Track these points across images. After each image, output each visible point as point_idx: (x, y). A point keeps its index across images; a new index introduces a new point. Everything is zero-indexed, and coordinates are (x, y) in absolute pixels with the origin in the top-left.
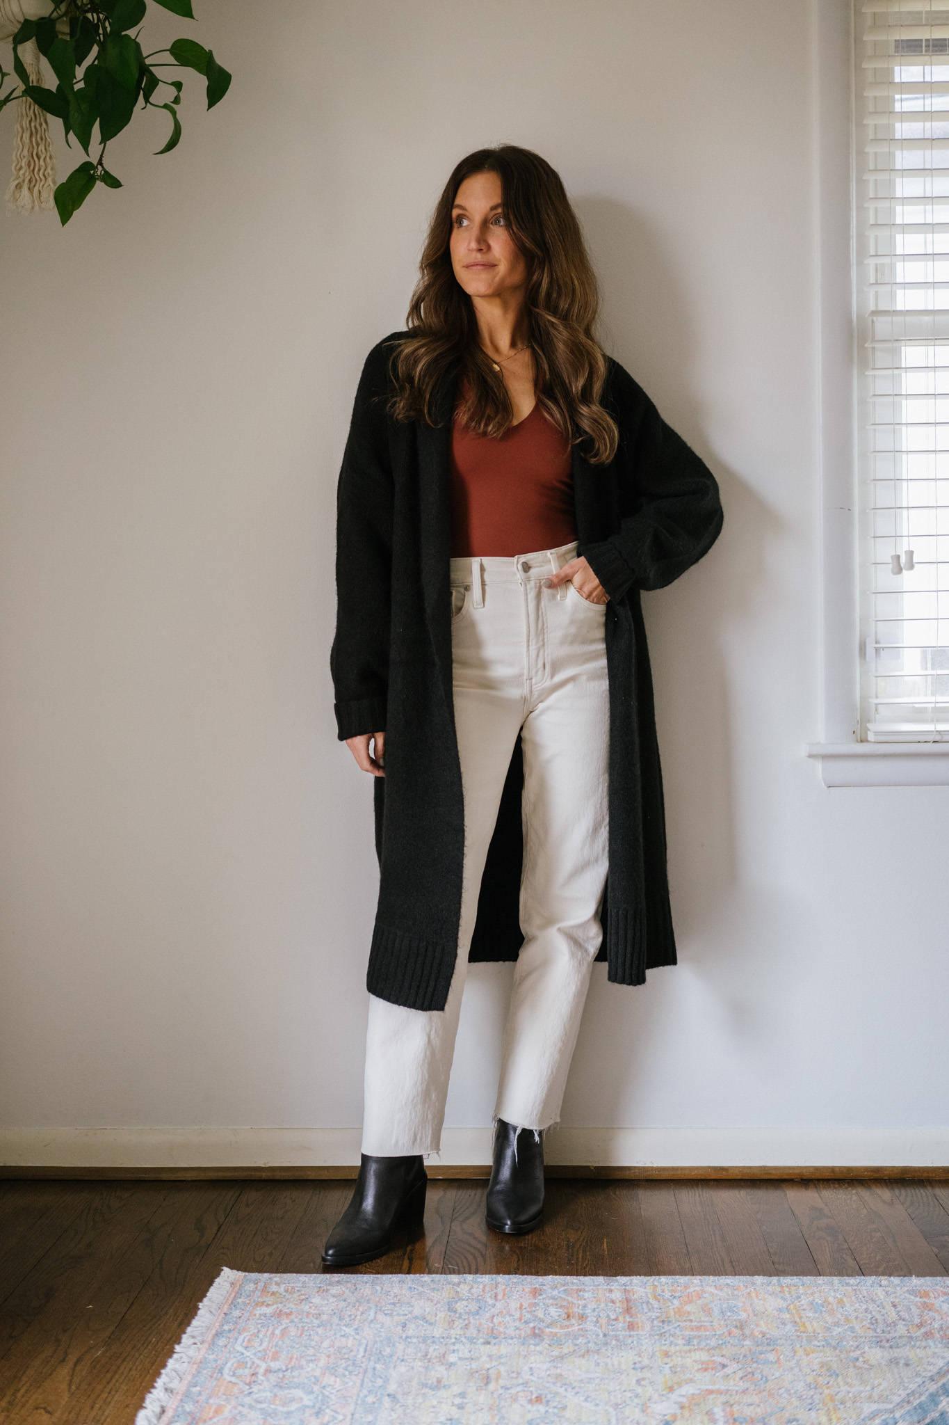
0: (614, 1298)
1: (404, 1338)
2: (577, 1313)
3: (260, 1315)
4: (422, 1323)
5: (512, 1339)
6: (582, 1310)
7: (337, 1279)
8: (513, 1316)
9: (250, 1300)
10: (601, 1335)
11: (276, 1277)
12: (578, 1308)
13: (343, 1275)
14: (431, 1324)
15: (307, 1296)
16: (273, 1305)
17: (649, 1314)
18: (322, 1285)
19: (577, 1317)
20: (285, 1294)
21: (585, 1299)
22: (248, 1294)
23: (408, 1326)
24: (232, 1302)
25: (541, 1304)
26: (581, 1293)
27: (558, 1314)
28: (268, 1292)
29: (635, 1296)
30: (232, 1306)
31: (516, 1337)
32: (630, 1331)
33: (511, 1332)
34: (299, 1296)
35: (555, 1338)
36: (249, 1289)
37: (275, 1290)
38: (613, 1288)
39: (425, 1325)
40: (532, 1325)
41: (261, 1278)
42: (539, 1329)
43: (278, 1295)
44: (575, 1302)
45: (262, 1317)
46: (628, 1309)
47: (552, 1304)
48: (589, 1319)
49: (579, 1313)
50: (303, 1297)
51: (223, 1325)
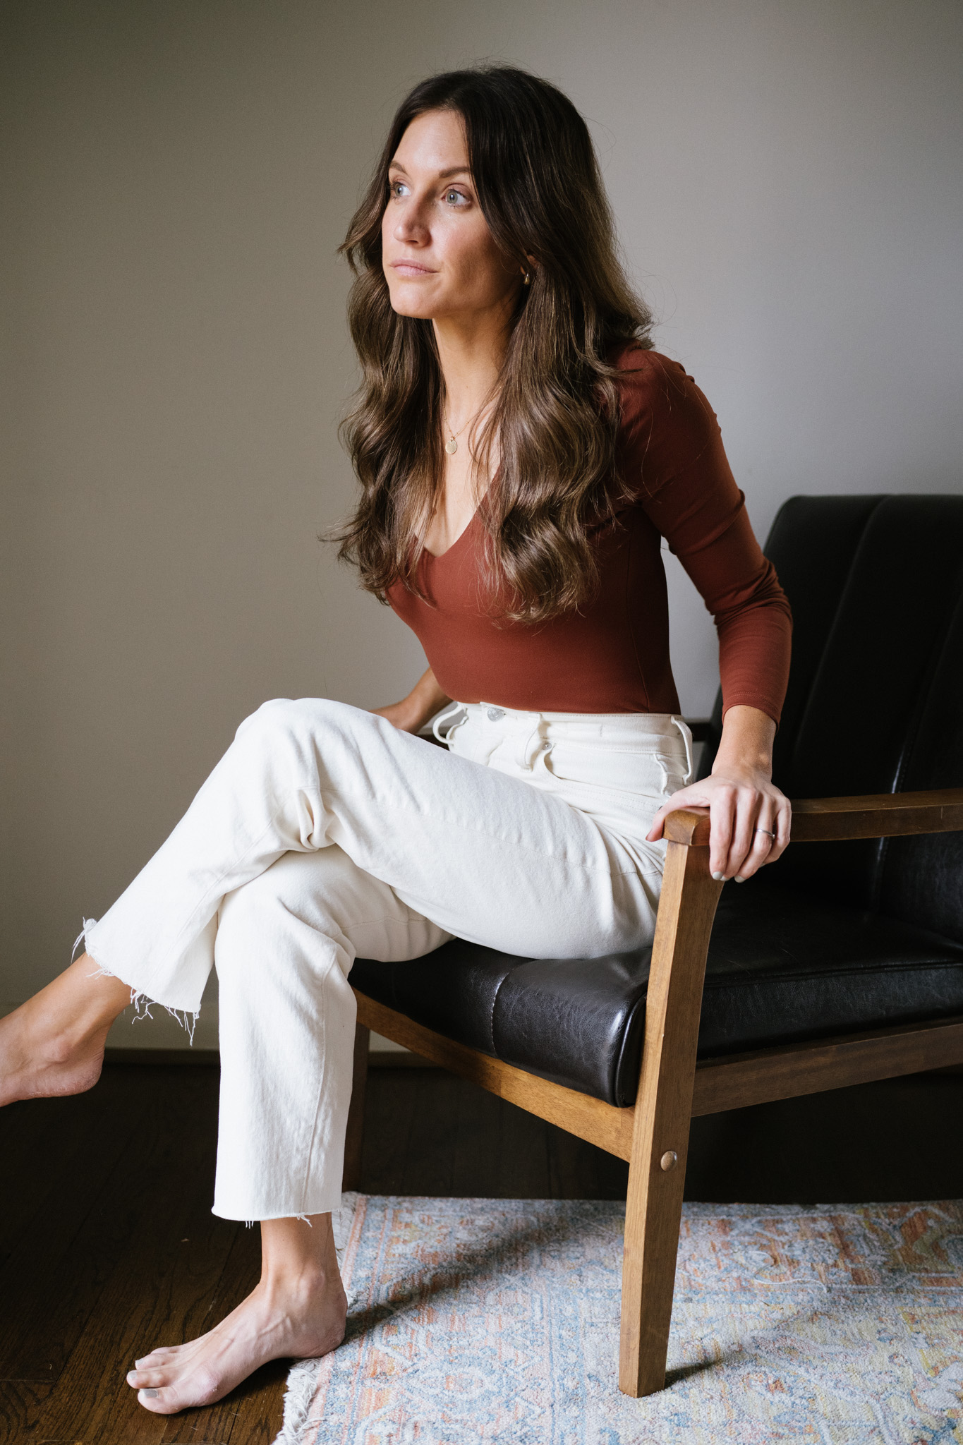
0: (822, 1230)
1: (584, 1291)
2: (784, 1256)
3: (399, 1255)
4: (601, 1270)
5: (717, 1294)
6: (789, 1251)
7: (480, 1206)
8: (708, 1261)
9: (381, 1234)
10: (825, 1290)
11: (405, 1201)
12: (783, 1248)
13: (485, 1199)
14: (612, 1271)
15: (450, 1229)
16: (411, 1241)
17: (872, 1257)
18: (463, 1214)
19: (787, 1263)
20: (421, 1225)
21: (786, 1234)
22: (377, 1225)
23: (584, 1274)
24: (360, 1237)
25: (736, 1243)
26: (780, 1226)
27: (762, 1258)
28: (401, 1223)
29: (846, 1224)
30: (362, 1242)
31: (721, 1293)
32: (857, 1284)
33: (712, 1283)
34: (440, 1228)
35: (769, 1293)
36: (376, 1218)
37: (409, 1220)
38: (815, 1215)
39: (605, 1272)
40: (735, 1275)
41: (387, 1202)
42: (745, 1279)
43: (413, 1227)
44: (776, 1238)
45: (403, 1260)
46: (844, 1249)
47: (750, 1243)
48: (802, 1264)
49: (787, 1257)
50: (445, 1231)
51: (356, 1271)
